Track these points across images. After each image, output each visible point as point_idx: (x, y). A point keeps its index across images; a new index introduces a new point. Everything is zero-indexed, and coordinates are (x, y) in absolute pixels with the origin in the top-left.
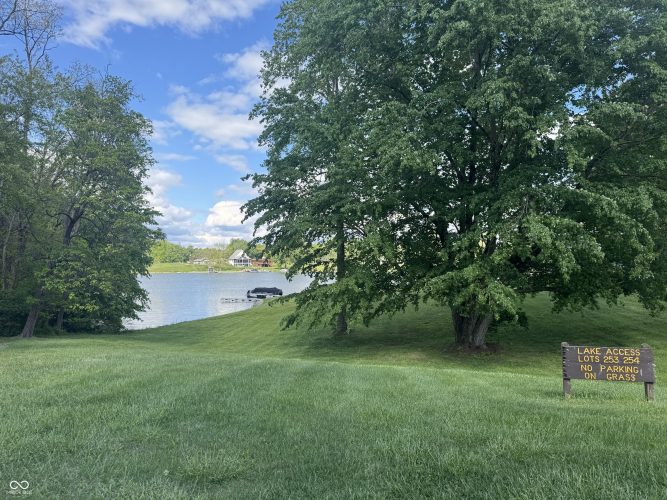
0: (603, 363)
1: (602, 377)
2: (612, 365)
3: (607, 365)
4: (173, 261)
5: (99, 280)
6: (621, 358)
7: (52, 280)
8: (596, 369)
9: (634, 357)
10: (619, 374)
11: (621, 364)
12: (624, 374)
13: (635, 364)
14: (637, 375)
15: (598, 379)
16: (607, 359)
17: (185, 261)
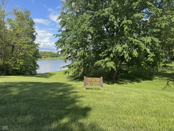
0: (92, 82)
1: (92, 85)
2: (94, 82)
3: (93, 82)
4: (54, 57)
5: (20, 62)
6: (96, 80)
7: (7, 61)
8: (90, 83)
9: (98, 80)
10: (95, 84)
11: (96, 82)
12: (96, 84)
13: (98, 82)
14: (99, 84)
15: (91, 85)
16: (93, 80)
17: (57, 57)
